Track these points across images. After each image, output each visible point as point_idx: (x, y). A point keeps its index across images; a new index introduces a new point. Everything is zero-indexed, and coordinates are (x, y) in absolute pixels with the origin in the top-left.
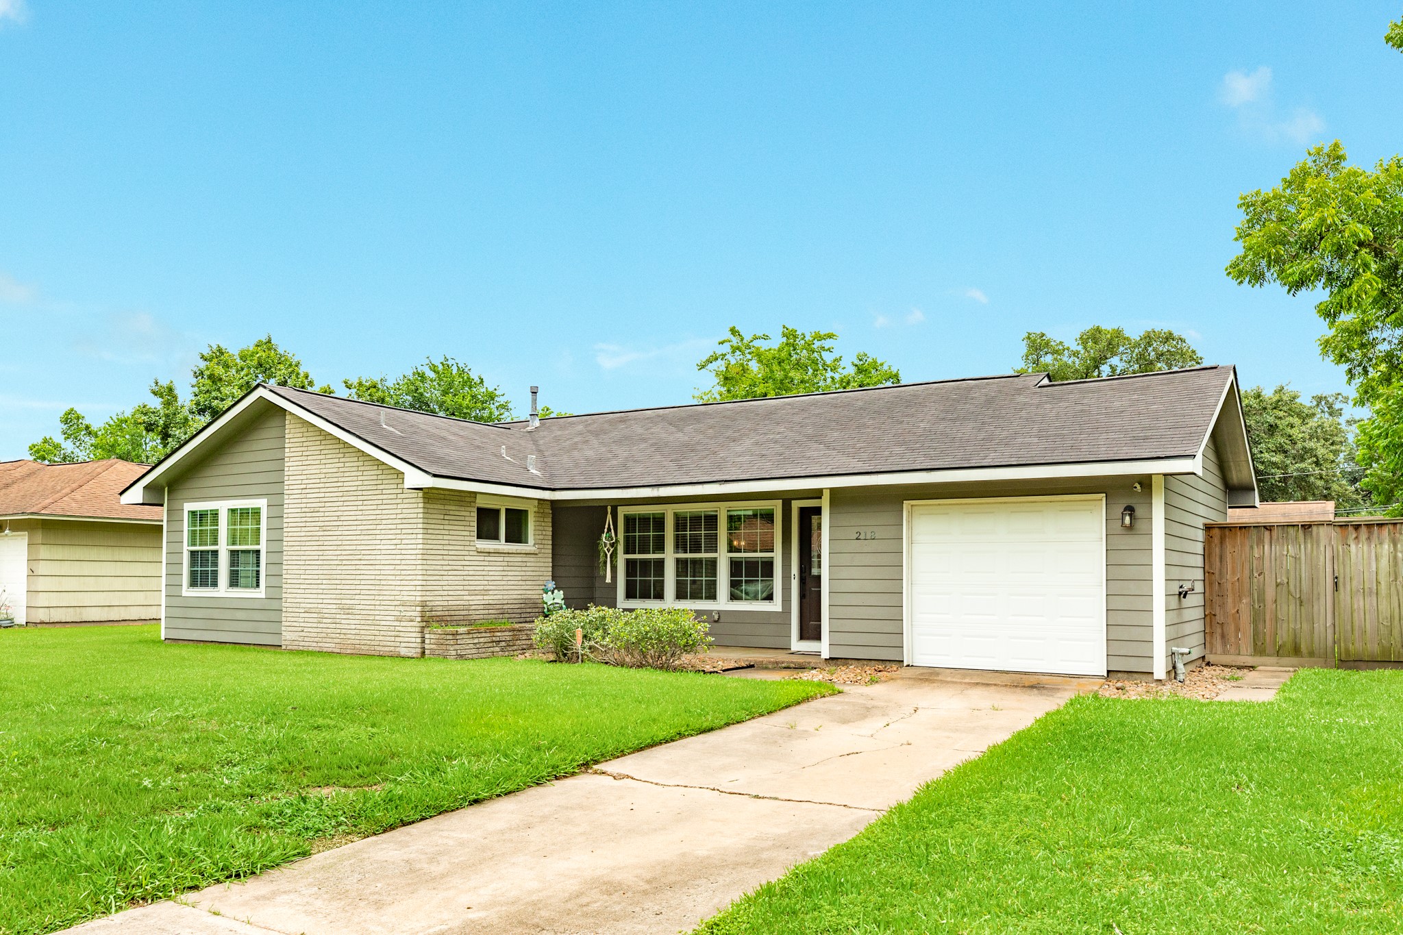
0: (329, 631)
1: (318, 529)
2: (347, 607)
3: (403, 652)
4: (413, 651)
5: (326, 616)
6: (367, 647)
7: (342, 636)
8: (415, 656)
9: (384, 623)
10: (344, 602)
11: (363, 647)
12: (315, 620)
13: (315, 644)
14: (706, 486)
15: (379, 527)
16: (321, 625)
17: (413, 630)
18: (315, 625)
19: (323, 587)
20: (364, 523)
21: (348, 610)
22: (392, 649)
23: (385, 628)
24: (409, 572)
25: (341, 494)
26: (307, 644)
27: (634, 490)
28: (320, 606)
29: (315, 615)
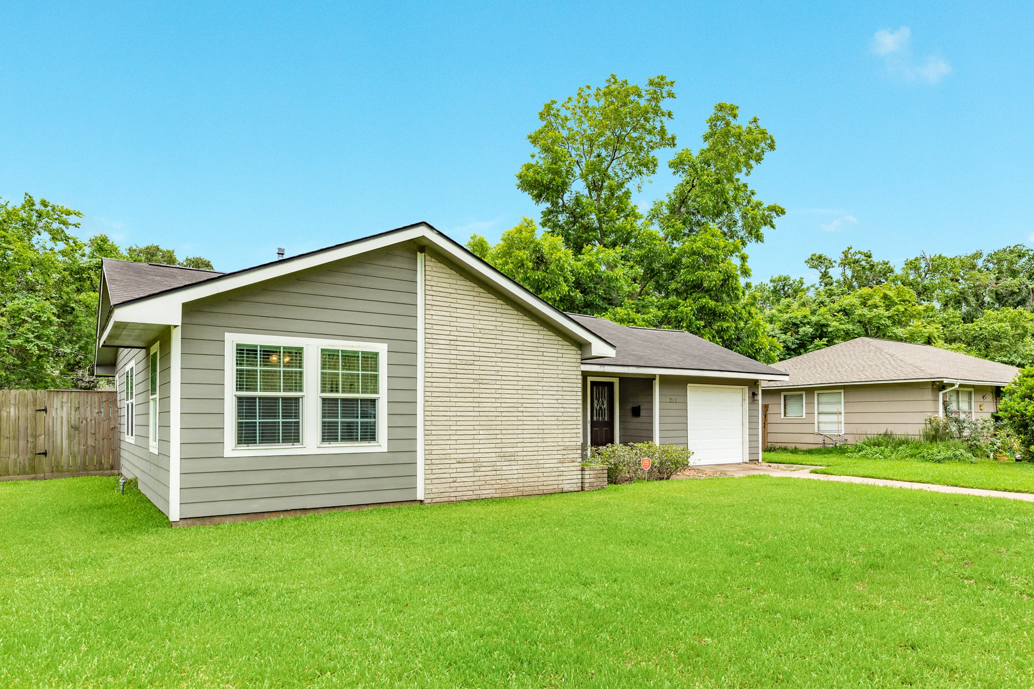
0: (487, 478)
1: (472, 381)
2: (508, 454)
3: (567, 488)
4: (575, 485)
5: (485, 464)
6: (531, 488)
7: (503, 482)
8: (576, 489)
9: (548, 466)
10: (504, 450)
11: (526, 489)
12: (471, 469)
13: (471, 493)
14: (630, 368)
15: (540, 384)
16: (478, 474)
17: (575, 469)
18: (471, 474)
19: (481, 437)
20: (526, 379)
21: (510, 458)
22: (556, 486)
23: (548, 470)
24: (571, 423)
25: (500, 351)
26: (460, 494)
27: (590, 366)
28: (476, 455)
29: (471, 465)
